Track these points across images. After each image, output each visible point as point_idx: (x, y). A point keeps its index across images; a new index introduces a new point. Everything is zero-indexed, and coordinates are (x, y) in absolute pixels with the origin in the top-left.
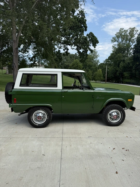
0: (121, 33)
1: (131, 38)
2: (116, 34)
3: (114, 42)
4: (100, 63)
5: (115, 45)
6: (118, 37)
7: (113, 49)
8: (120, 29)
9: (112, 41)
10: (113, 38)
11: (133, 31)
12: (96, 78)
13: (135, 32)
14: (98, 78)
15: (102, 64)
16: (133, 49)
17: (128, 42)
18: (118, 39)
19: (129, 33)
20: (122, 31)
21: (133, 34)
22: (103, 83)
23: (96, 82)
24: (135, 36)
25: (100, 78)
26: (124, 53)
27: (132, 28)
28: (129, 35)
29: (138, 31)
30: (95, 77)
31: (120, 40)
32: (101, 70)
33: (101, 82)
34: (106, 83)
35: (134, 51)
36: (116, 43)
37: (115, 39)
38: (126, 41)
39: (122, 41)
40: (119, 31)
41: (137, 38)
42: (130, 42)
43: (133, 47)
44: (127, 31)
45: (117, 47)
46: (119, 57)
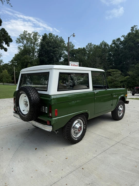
0: (25, 35)
1: (35, 42)
2: (20, 35)
3: (19, 43)
4: (4, 63)
5: (20, 46)
6: (22, 38)
7: (19, 50)
8: (24, 31)
9: (17, 41)
10: (18, 39)
11: (36, 35)
12: (4, 80)
13: (38, 37)
14: (6, 80)
15: (6, 64)
16: (38, 52)
17: (33, 45)
18: (23, 40)
19: (33, 37)
20: (26, 33)
21: (36, 38)
22: (11, 85)
23: (4, 85)
24: (38, 41)
25: (8, 80)
26: (29, 55)
27: (35, 32)
28: (33, 38)
29: (40, 36)
30: (3, 78)
31: (25, 42)
32: (7, 71)
33: (10, 84)
34: (15, 85)
35: (38, 54)
36: (21, 44)
37: (19, 40)
38: (31, 43)
39: (27, 43)
40: (23, 33)
41: (41, 42)
42: (34, 45)
43: (36, 50)
44: (31, 34)
45: (22, 48)
46: (26, 58)
